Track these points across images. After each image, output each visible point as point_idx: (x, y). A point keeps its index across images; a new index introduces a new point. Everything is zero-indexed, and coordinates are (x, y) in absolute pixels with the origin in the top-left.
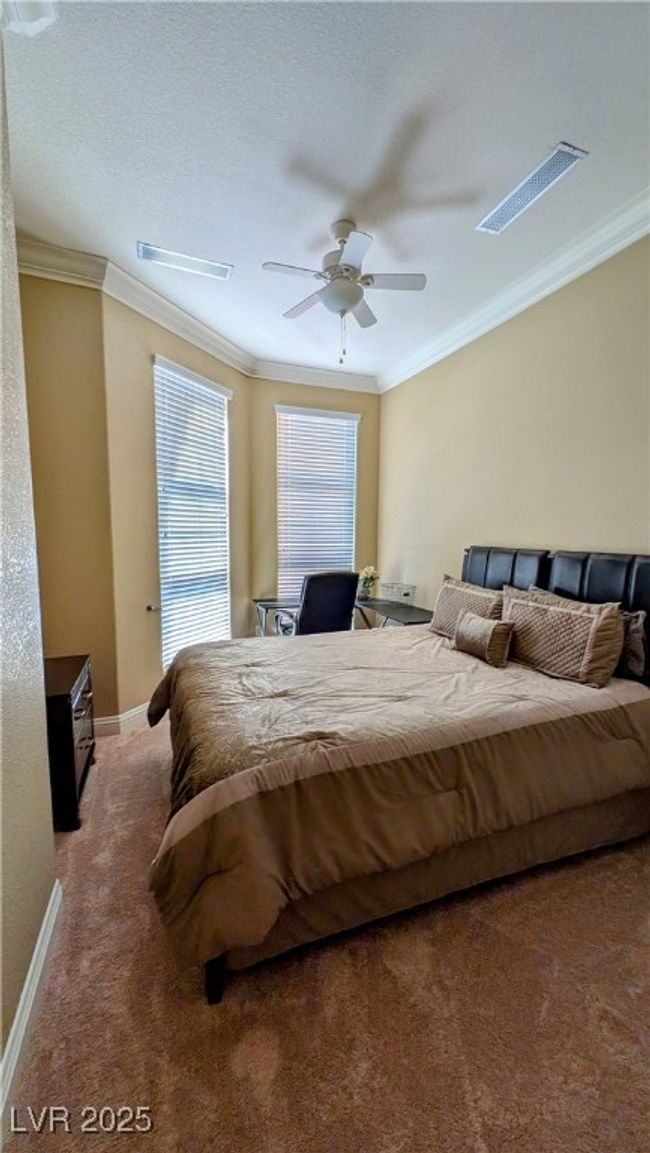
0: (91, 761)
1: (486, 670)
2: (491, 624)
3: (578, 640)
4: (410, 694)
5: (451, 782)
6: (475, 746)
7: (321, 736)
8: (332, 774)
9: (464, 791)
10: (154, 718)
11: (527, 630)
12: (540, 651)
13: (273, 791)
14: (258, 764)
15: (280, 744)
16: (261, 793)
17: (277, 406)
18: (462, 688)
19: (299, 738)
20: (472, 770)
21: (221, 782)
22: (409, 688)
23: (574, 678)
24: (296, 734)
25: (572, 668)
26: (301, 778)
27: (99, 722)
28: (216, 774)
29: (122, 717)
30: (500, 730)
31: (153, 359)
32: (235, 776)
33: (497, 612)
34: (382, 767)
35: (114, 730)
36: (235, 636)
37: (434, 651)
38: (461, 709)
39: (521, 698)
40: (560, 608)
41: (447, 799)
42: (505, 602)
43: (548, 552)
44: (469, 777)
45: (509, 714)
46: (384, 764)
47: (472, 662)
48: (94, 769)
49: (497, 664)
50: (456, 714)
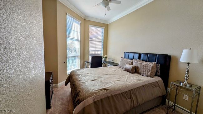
0: (53, 93)
1: (131, 75)
2: (131, 66)
3: (148, 69)
4: (119, 79)
5: (129, 97)
6: (134, 90)
7: (105, 89)
8: (108, 97)
9: (132, 99)
10: (66, 84)
11: (138, 67)
12: (141, 71)
13: (96, 101)
14: (93, 95)
15: (97, 91)
16: (94, 102)
17: (89, 25)
18: (129, 78)
19: (100, 90)
20: (133, 95)
21: (85, 100)
22: (119, 78)
23: (148, 76)
24: (100, 89)
25: (147, 74)
26: (102, 98)
27: (54, 85)
28: (84, 98)
29: (59, 84)
30: (138, 87)
31: (66, 14)
32: (88, 98)
33: (132, 64)
34: (117, 95)
35: (57, 87)
36: (81, 68)
37: (121, 71)
38: (130, 83)
39: (140, 80)
40: (144, 63)
41: (129, 100)
42: (134, 62)
43: (140, 53)
44: (133, 96)
45: (138, 83)
46: (117, 94)
47: (128, 73)
48: (53, 95)
49: (133, 73)
50: (129, 83)
